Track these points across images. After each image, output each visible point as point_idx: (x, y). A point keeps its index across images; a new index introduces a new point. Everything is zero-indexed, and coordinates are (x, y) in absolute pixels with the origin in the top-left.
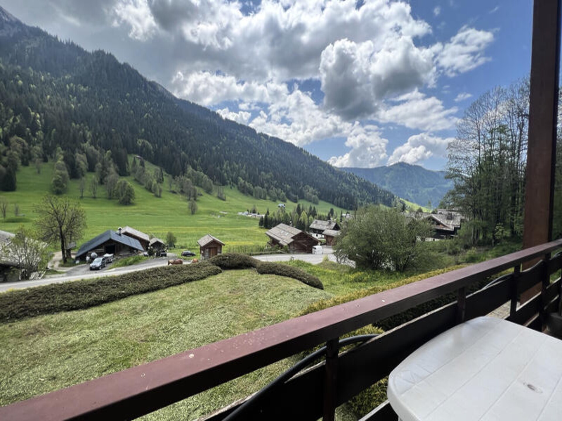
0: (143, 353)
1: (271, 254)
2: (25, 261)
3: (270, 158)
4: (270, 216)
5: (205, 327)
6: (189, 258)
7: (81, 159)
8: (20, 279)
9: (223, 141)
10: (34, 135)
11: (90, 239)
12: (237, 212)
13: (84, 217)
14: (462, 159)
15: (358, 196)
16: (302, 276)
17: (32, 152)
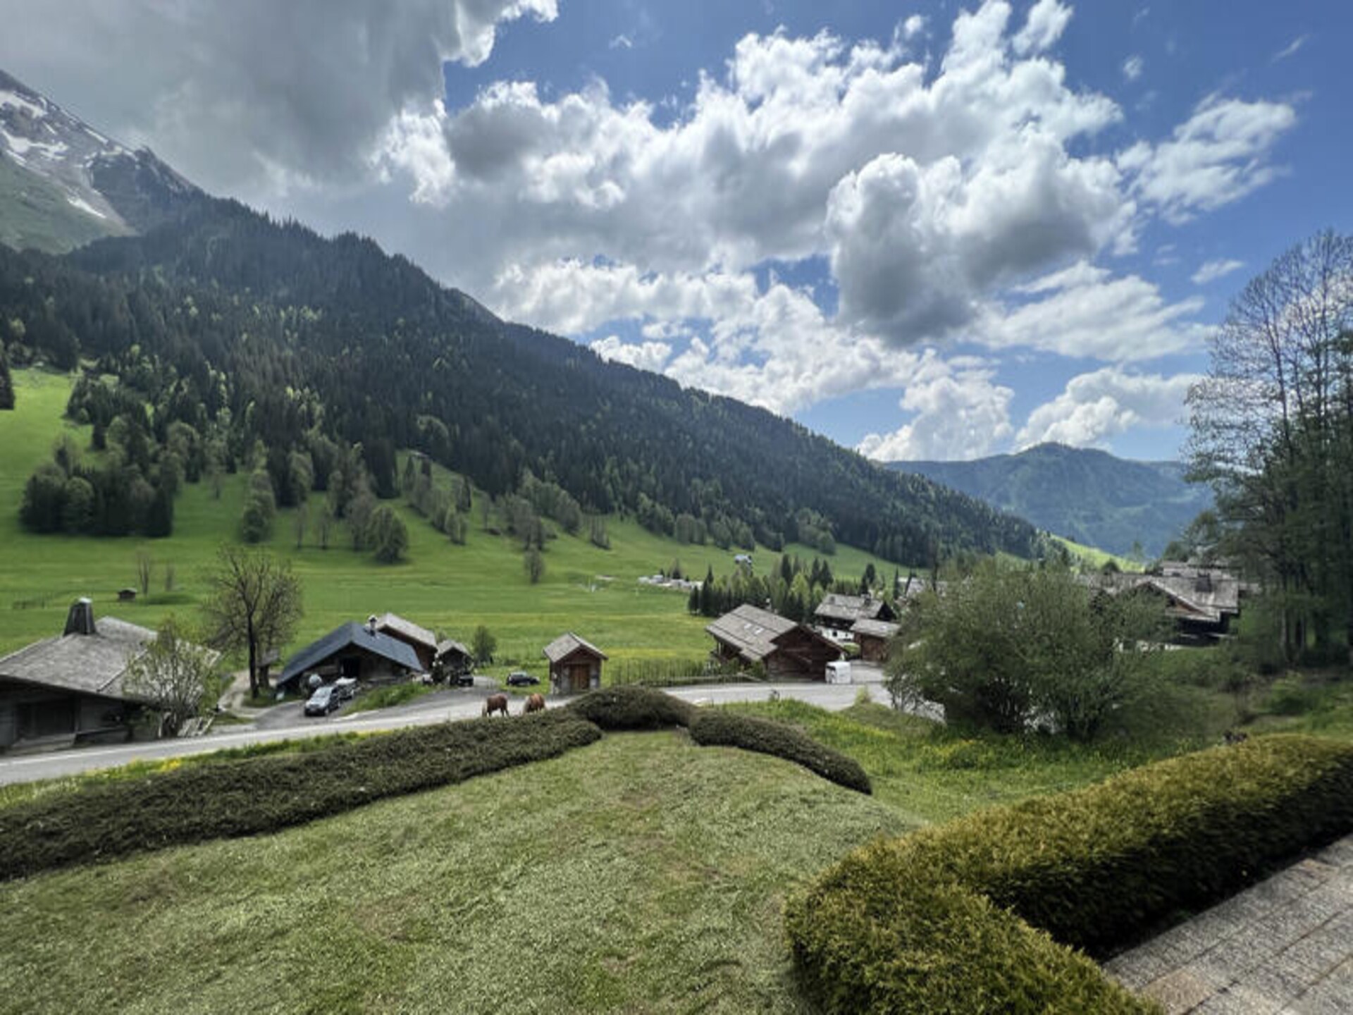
0: (394, 978)
1: (720, 681)
2: (171, 694)
3: (712, 445)
4: (716, 584)
5: (558, 904)
6: (521, 689)
7: (301, 464)
8: (160, 733)
9: (603, 413)
10: (213, 418)
11: (312, 640)
12: (637, 577)
13: (299, 593)
14: (1232, 427)
15: (936, 532)
16: (813, 754)
17: (206, 451)
